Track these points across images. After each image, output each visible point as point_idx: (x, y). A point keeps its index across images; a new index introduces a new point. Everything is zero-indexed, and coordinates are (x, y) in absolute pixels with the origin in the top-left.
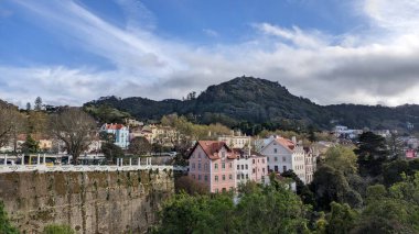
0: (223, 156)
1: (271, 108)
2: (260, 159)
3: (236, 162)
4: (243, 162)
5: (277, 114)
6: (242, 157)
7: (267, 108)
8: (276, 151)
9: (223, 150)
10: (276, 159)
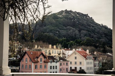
0: (41, 60)
1: (82, 31)
2: (65, 63)
3: (49, 64)
4: (54, 64)
5: (86, 35)
6: (53, 61)
7: (80, 31)
8: (76, 58)
9: (41, 57)
10: (76, 63)
